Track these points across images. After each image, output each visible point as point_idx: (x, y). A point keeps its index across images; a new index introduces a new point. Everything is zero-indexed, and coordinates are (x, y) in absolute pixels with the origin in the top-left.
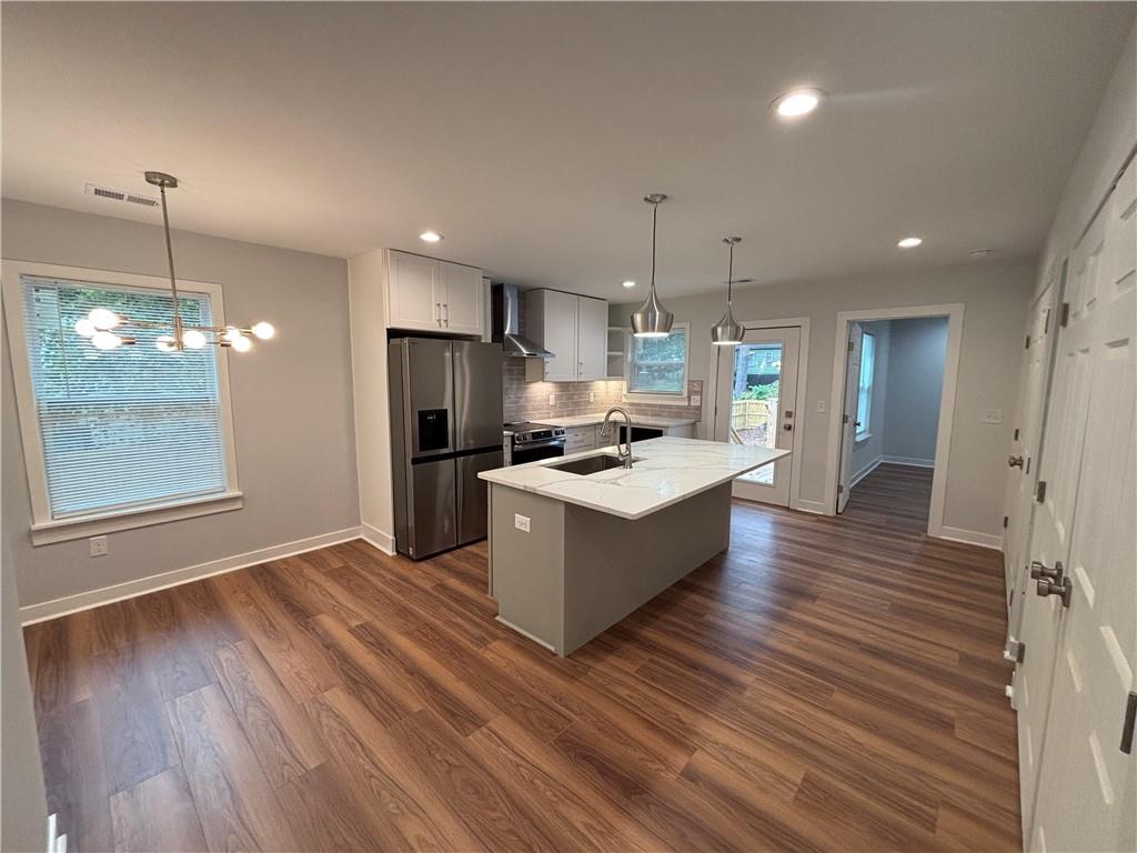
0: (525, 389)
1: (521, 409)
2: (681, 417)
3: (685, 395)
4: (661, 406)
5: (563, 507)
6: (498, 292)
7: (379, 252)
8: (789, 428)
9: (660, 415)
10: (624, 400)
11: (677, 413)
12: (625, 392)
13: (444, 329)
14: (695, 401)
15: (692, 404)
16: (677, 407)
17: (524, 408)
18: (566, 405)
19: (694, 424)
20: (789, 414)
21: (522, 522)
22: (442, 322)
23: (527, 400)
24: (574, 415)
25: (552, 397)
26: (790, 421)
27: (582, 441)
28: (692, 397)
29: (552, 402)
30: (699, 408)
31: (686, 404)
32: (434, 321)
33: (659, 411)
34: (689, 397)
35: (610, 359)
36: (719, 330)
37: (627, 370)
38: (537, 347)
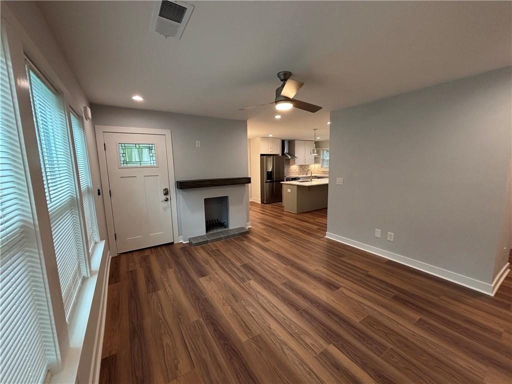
0: (290, 167)
1: (289, 173)
5: (296, 186)
6: (283, 142)
7: (259, 138)
10: (320, 170)
12: (320, 168)
18: (301, 172)
21: (289, 190)
22: (271, 152)
23: (290, 170)
25: (297, 169)
29: (297, 171)
32: (269, 152)
35: (315, 158)
37: (321, 161)
38: (293, 156)
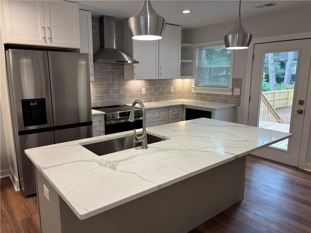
0: (125, 84)
2: (227, 103)
3: (230, 88)
4: (215, 95)
8: (301, 112)
9: (214, 101)
10: (193, 91)
11: (224, 99)
13: (49, 44)
14: (237, 92)
15: (235, 94)
16: (225, 96)
17: (123, 96)
18: (153, 94)
19: (235, 108)
20: (301, 103)
22: (47, 39)
23: (126, 91)
24: (160, 100)
25: (143, 89)
26: (302, 108)
27: (158, 117)
28: (235, 89)
29: (144, 92)
30: (239, 97)
31: (231, 94)
32: (41, 39)
33: (213, 98)
34: (233, 89)
36: (230, 37)
37: (195, 72)
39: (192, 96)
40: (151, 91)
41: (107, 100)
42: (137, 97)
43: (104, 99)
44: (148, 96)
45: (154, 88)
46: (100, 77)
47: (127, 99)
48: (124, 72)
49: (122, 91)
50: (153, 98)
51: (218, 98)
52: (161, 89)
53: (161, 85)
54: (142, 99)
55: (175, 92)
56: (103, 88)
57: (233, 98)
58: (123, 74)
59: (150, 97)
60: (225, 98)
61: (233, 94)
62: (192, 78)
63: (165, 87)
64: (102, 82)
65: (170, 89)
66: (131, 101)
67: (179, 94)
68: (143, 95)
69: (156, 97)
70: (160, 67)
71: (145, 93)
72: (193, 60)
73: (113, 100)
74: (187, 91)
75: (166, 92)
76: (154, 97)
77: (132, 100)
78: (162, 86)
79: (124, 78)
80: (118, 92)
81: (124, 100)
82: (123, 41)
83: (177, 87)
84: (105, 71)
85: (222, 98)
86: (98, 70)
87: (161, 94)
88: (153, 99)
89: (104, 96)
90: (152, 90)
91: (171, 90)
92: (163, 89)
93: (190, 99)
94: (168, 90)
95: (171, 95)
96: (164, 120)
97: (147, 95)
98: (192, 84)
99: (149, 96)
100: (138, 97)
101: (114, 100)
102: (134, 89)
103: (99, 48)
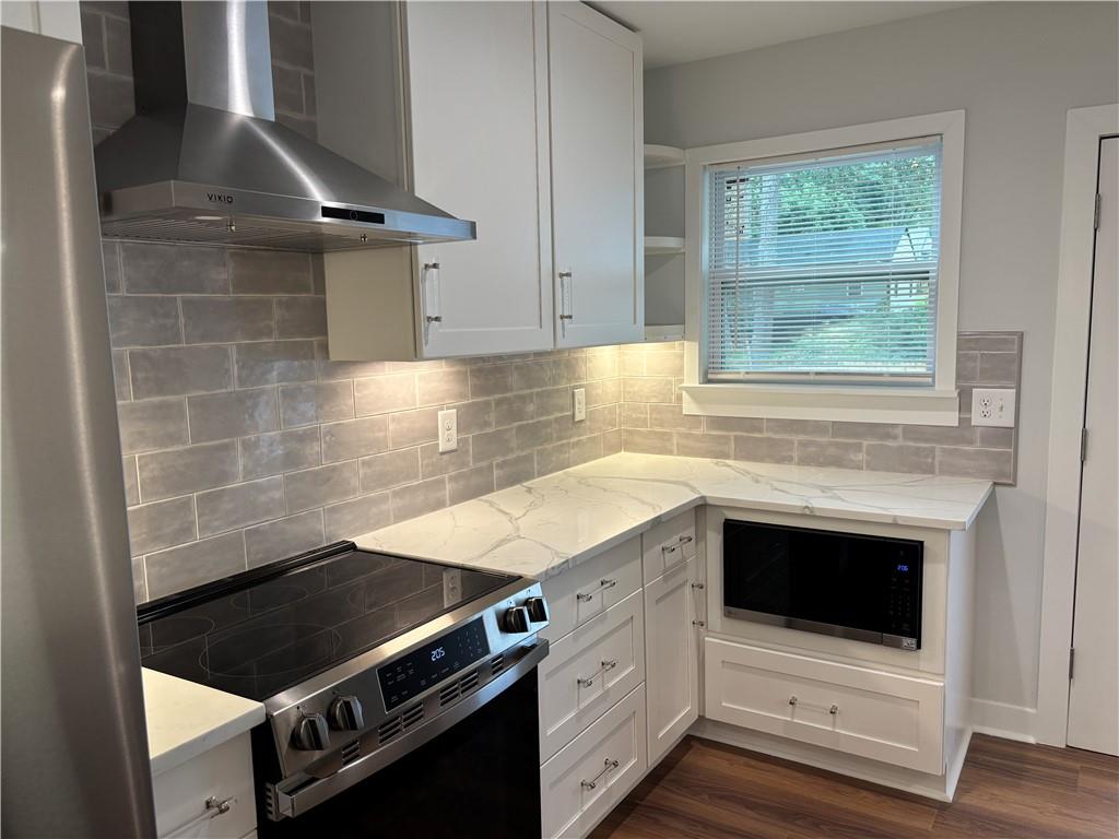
3: (946, 386)
4: (842, 428)
9: (838, 463)
10: (689, 407)
11: (904, 451)
12: (692, 379)
14: (993, 406)
15: (977, 419)
16: (912, 431)
28: (978, 393)
29: (447, 439)
30: (1008, 436)
31: (951, 418)
33: (830, 445)
34: (963, 394)
35: (654, 261)
39: (687, 436)
40: (487, 424)
41: (209, 536)
42: (408, 477)
43: (186, 531)
44: (471, 459)
45: (499, 403)
46: (144, 355)
47: (351, 499)
48: (324, 303)
49: (315, 447)
50: (500, 466)
51: (865, 443)
52: (531, 408)
53: (531, 388)
54: (443, 481)
55: (591, 415)
56: (174, 438)
57: (971, 442)
58: (315, 321)
59: (484, 464)
60: (911, 444)
61: (965, 422)
62: (683, 338)
63: (549, 394)
64: (161, 392)
65: (569, 401)
66: (374, 510)
67: (610, 429)
68: (445, 457)
69: (510, 457)
70: (562, 275)
71: (453, 445)
72: (684, 237)
73: (252, 525)
74: (654, 409)
75: (556, 419)
76: (500, 459)
77: (384, 499)
78: (535, 390)
79: (325, 348)
80: (291, 460)
81: (333, 510)
82: (310, 81)
83: (600, 391)
84: (186, 302)
85: (890, 443)
86: (123, 292)
87: (533, 434)
88: (496, 473)
89: (186, 505)
90: (492, 417)
91: (577, 406)
92: (543, 410)
93: (670, 452)
94: (562, 410)
95: (575, 439)
96: (625, 624)
97: (467, 451)
98: (680, 371)
99: (476, 460)
100: (416, 477)
101: (263, 523)
102: (391, 427)
103: (130, 108)
